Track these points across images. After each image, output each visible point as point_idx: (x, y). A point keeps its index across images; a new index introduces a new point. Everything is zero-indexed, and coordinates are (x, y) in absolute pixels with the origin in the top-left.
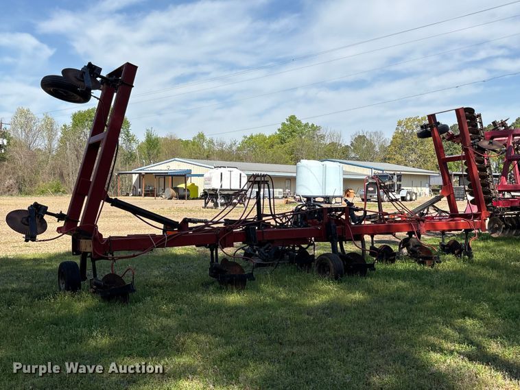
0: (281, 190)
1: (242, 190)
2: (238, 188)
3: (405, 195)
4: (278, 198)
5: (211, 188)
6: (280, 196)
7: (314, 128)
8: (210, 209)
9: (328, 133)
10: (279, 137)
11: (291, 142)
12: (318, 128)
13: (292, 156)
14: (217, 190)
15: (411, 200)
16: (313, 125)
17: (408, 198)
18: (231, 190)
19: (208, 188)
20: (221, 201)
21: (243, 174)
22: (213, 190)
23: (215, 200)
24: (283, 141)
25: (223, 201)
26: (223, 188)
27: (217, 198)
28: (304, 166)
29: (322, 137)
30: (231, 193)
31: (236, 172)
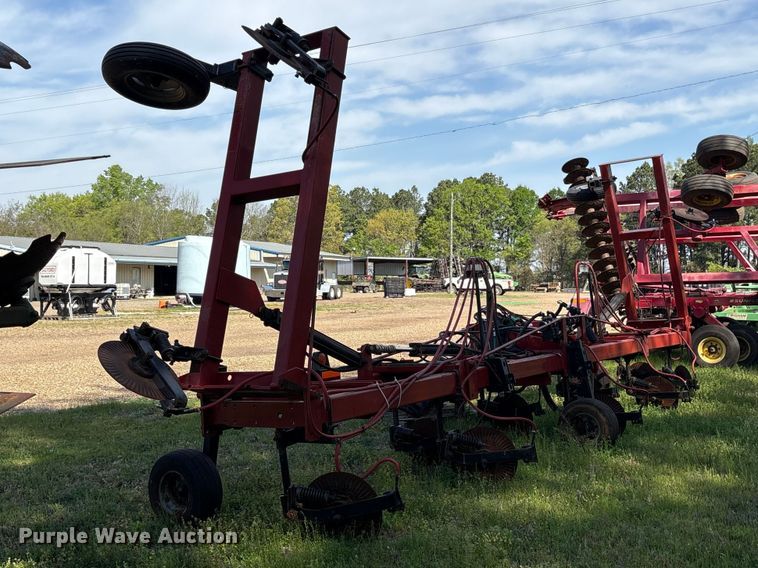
0: (127, 285)
1: (107, 288)
2: (102, 283)
3: (327, 291)
4: (121, 298)
5: (55, 283)
6: (126, 296)
7: (153, 187)
8: (52, 321)
9: (177, 195)
10: (93, 198)
11: (116, 207)
12: (159, 187)
13: (117, 230)
14: (65, 287)
15: (336, 298)
16: (150, 181)
17: (332, 295)
18: (90, 286)
19: (49, 284)
20: (72, 306)
21: (110, 259)
22: (59, 287)
23: (63, 306)
24: (100, 205)
25: (76, 306)
26: (77, 283)
27: (66, 301)
28: (193, 247)
29: (166, 200)
30: (89, 291)
31: (98, 256)
